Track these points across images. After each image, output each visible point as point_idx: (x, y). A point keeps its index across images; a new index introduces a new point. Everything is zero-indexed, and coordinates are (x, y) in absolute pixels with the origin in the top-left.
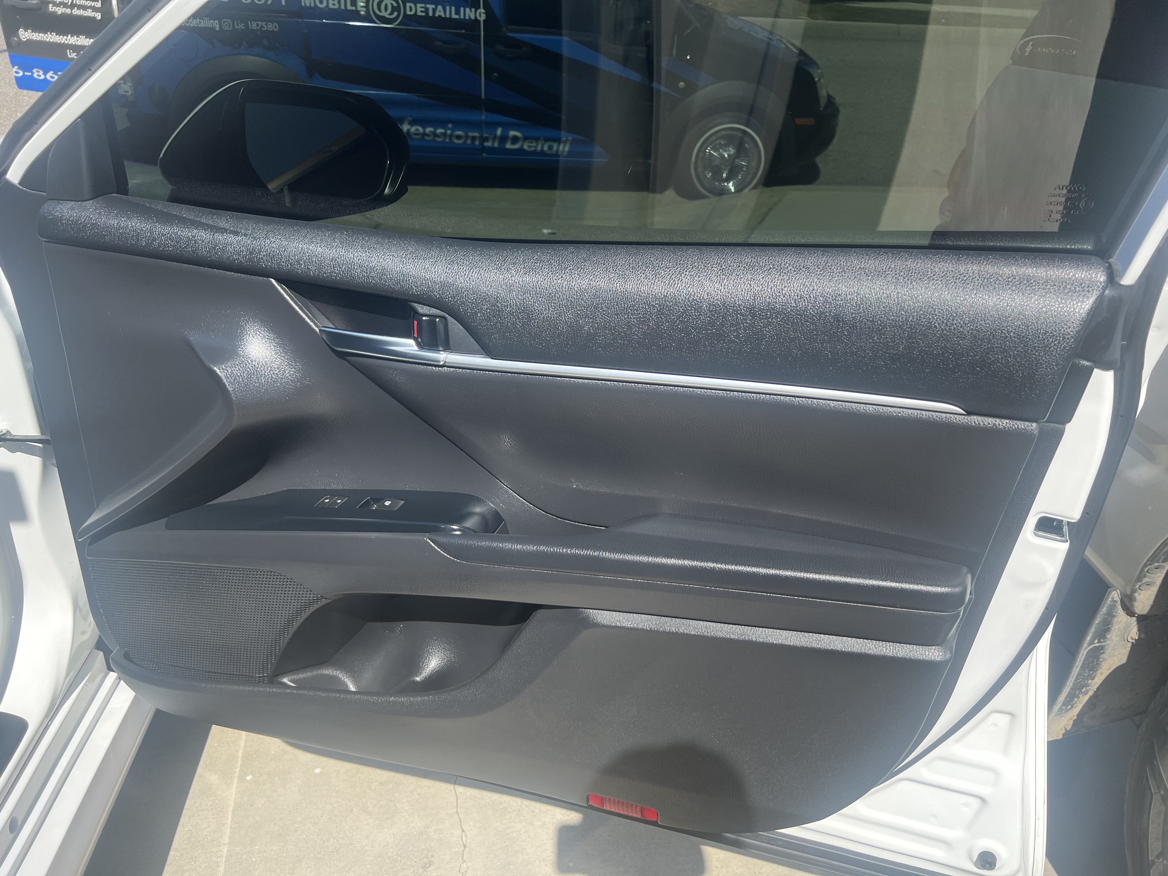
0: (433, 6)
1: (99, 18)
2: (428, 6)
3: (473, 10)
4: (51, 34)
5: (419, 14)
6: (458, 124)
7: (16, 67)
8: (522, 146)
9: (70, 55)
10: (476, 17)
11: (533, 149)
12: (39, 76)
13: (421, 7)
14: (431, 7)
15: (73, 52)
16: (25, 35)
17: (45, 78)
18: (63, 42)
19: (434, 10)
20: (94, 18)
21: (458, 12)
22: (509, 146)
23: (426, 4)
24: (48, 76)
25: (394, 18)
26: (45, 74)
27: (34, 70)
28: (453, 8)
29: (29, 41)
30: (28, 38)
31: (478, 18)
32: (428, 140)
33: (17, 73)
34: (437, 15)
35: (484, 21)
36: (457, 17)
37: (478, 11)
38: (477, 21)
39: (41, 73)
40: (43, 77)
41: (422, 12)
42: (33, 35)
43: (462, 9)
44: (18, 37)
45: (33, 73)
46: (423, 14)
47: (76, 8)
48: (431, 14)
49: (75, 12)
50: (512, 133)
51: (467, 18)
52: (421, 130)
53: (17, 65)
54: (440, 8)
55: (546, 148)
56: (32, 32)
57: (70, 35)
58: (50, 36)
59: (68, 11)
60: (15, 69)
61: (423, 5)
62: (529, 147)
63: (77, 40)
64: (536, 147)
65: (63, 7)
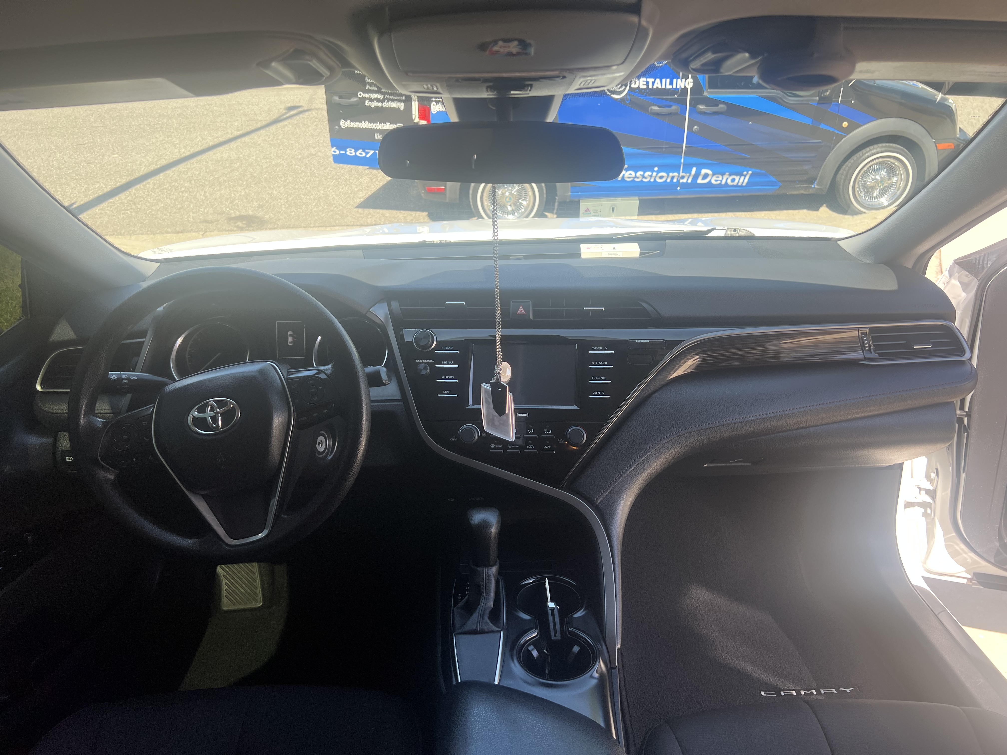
0: (653, 80)
1: (402, 108)
2: (649, 80)
3: (684, 80)
4: (364, 122)
5: (641, 86)
6: (662, 168)
7: (335, 148)
8: (710, 181)
9: (377, 137)
10: (685, 86)
11: (719, 182)
12: (351, 153)
13: (643, 81)
14: (651, 80)
15: (379, 135)
16: (344, 124)
17: (356, 154)
18: (372, 128)
19: (653, 83)
20: (399, 109)
21: (671, 83)
22: (700, 181)
23: (647, 78)
24: (358, 153)
25: (621, 91)
26: (355, 152)
27: (348, 150)
28: (668, 80)
29: (348, 129)
30: (347, 126)
31: (687, 86)
32: (638, 182)
33: (334, 152)
34: (655, 87)
35: (691, 88)
36: (671, 87)
37: (687, 81)
38: (686, 89)
39: (353, 150)
40: (354, 154)
41: (643, 85)
42: (351, 124)
43: (675, 80)
44: (339, 126)
45: (346, 151)
46: (645, 87)
47: (386, 101)
48: (650, 86)
49: (384, 105)
50: (704, 171)
51: (678, 87)
52: (633, 174)
53: (335, 147)
54: (658, 80)
55: (729, 181)
56: (350, 122)
57: (378, 123)
58: (364, 124)
59: (380, 104)
60: (334, 149)
61: (645, 79)
62: (716, 181)
63: (384, 126)
64: (721, 181)
65: (376, 102)
